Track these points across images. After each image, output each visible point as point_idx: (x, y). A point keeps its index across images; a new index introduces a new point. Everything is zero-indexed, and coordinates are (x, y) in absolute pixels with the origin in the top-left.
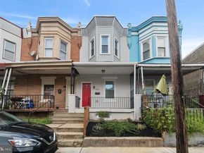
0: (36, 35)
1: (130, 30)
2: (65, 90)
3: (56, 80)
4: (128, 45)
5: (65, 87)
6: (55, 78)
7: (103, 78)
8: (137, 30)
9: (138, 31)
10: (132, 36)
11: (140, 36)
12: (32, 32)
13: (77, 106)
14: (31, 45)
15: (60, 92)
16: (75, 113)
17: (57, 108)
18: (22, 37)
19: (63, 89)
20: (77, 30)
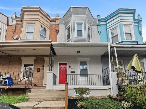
0: (20, 23)
1: (99, 20)
2: (43, 69)
3: (35, 60)
4: (98, 32)
5: (43, 66)
6: (35, 58)
7: (78, 58)
8: (105, 20)
9: (106, 22)
10: (101, 25)
11: (108, 25)
12: (17, 21)
13: (55, 83)
14: (15, 31)
15: (38, 70)
16: (53, 90)
17: (35, 85)
18: (8, 24)
19: (41, 68)
20: (55, 19)
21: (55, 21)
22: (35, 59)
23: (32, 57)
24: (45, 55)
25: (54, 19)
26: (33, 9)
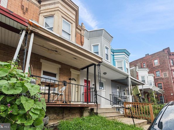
5: (70, 79)
9: (113, 53)
20: (82, 29)
21: (81, 31)
22: (60, 67)
23: (55, 64)
24: (71, 66)
25: (80, 27)
26: (71, 4)
